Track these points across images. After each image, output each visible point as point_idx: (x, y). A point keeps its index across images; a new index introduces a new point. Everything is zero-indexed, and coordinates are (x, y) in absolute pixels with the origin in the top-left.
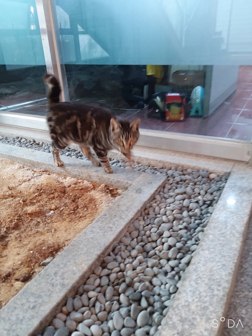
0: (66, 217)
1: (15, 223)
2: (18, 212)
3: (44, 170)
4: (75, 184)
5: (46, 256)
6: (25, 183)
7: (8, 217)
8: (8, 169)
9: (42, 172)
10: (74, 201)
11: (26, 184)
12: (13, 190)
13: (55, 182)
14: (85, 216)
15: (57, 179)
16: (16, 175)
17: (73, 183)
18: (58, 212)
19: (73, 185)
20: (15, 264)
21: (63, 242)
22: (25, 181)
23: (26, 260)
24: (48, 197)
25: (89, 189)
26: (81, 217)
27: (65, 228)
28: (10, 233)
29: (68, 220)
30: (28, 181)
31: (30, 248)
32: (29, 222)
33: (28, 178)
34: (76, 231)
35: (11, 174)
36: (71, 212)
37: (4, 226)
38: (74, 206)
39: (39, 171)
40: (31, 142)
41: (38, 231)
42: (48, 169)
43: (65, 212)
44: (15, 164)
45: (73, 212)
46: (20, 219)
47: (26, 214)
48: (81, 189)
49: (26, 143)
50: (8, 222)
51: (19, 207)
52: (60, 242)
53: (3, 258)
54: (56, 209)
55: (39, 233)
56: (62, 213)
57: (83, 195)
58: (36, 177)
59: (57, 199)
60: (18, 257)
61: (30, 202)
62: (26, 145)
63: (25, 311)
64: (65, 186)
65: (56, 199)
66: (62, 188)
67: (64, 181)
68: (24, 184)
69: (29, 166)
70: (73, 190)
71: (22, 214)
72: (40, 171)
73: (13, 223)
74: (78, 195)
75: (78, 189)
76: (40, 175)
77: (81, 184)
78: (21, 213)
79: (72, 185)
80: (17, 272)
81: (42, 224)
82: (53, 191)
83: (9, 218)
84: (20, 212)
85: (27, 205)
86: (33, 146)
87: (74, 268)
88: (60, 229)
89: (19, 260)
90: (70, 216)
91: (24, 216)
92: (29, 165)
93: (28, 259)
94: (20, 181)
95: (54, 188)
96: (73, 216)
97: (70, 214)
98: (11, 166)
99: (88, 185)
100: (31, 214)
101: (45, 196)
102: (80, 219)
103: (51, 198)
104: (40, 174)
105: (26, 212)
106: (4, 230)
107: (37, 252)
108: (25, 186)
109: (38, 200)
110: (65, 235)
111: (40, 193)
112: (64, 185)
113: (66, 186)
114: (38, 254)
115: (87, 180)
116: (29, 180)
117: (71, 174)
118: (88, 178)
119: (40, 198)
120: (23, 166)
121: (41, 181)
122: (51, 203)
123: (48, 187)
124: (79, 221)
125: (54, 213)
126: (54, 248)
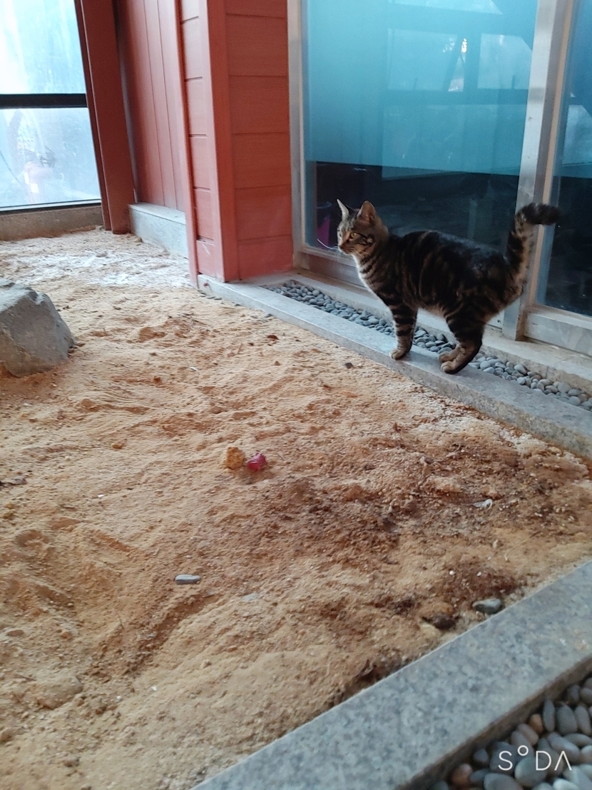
0: (522, 522)
1: (411, 503)
2: (415, 481)
3: (467, 407)
4: (543, 454)
5: (486, 592)
6: (427, 424)
7: (396, 486)
8: (391, 388)
9: (464, 409)
10: (541, 492)
11: (427, 428)
12: (401, 432)
13: (495, 438)
14: (572, 535)
15: (499, 432)
16: (407, 404)
17: (537, 449)
18: (504, 507)
19: (538, 455)
20: (418, 587)
21: (522, 576)
22: (425, 421)
23: (440, 585)
24: (478, 466)
25: (578, 474)
26: (561, 533)
27: (524, 546)
28: (400, 520)
29: (527, 530)
30: (432, 421)
31: (447, 565)
32: (439, 508)
33: (433, 416)
34: (551, 562)
35: (398, 400)
36: (536, 514)
37: (388, 503)
38: (543, 504)
39: (458, 405)
40: (437, 340)
41: (459, 533)
42: (477, 405)
43: (522, 511)
44: (404, 381)
45: (541, 515)
46: (418, 495)
47: (433, 490)
48: (557, 470)
49: (427, 340)
50: (397, 497)
51: (417, 470)
52: (515, 574)
53: (391, 566)
54: (497, 498)
55: (461, 538)
56: (514, 511)
57: (563, 484)
58: (450, 416)
59: (499, 477)
60: (422, 574)
61: (439, 468)
62: (427, 344)
63: (457, 691)
64: (517, 452)
65: (496, 475)
66: (511, 454)
67: (515, 440)
68: (423, 426)
69: (435, 391)
70: (538, 466)
71: (423, 488)
72: (460, 407)
73: (407, 501)
74: (549, 481)
75: (550, 467)
76: (459, 416)
77: (558, 458)
78: (421, 485)
79: (535, 454)
80: (425, 603)
81: (466, 522)
82: (488, 457)
83: (398, 488)
84: (420, 483)
85: (433, 471)
86: (440, 348)
87: (563, 641)
88: (512, 544)
89: (426, 581)
90: (533, 523)
91: (428, 493)
92: (435, 388)
93: (444, 584)
94: (416, 418)
95: (492, 451)
96: (542, 525)
97: (532, 518)
98: (397, 383)
99: (575, 464)
100: (442, 494)
101: (471, 464)
102: (561, 537)
103: (485, 472)
104: (459, 414)
105: (432, 487)
106: (387, 509)
107: (463, 577)
108: (427, 431)
109: (456, 467)
110: (524, 560)
111: (459, 454)
112: (516, 450)
113: (519, 454)
114: (467, 582)
115: (571, 452)
116: (435, 420)
117: (532, 430)
118: (577, 448)
119: (459, 464)
120: (421, 387)
121: (462, 429)
122: (484, 481)
123: (478, 445)
124: (558, 541)
125: (493, 505)
126: (503, 582)
